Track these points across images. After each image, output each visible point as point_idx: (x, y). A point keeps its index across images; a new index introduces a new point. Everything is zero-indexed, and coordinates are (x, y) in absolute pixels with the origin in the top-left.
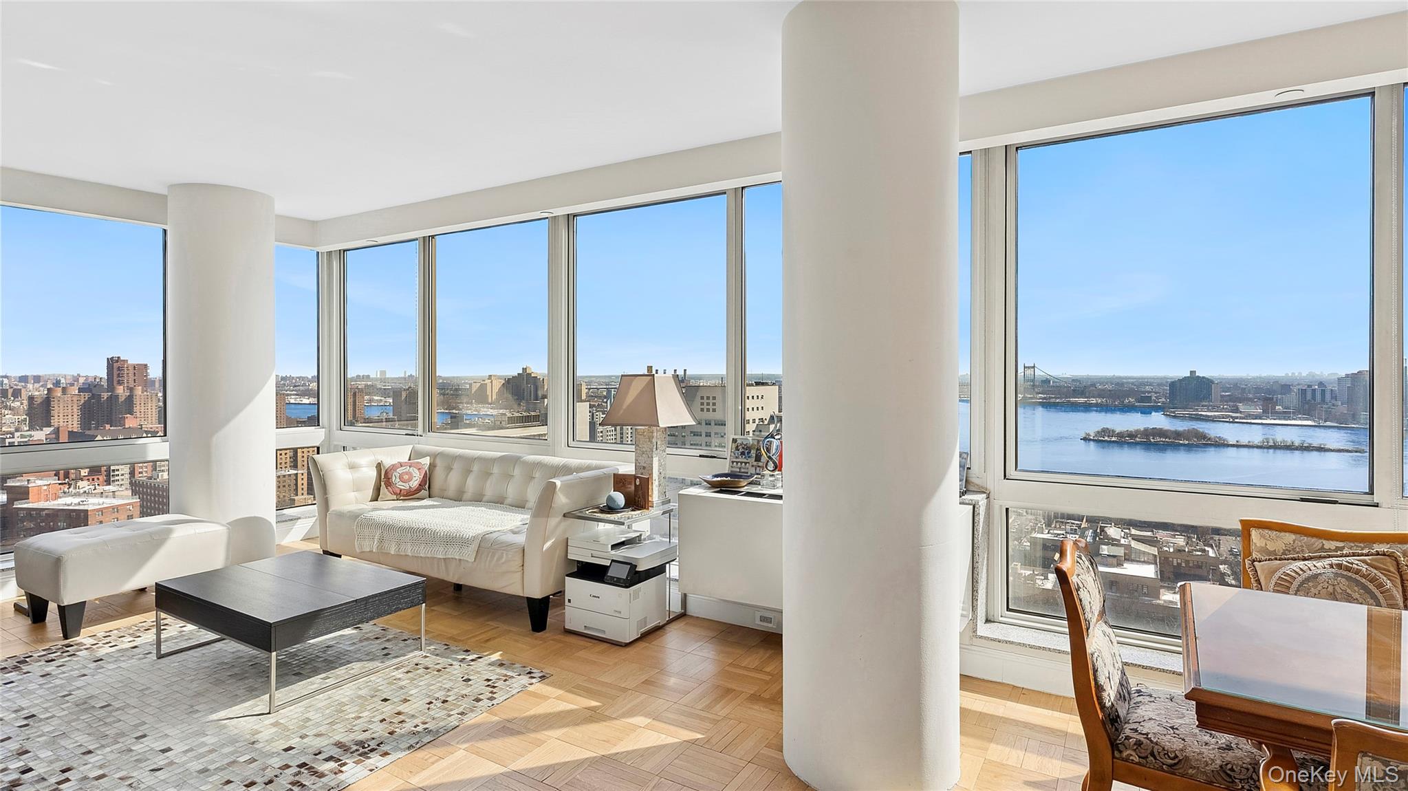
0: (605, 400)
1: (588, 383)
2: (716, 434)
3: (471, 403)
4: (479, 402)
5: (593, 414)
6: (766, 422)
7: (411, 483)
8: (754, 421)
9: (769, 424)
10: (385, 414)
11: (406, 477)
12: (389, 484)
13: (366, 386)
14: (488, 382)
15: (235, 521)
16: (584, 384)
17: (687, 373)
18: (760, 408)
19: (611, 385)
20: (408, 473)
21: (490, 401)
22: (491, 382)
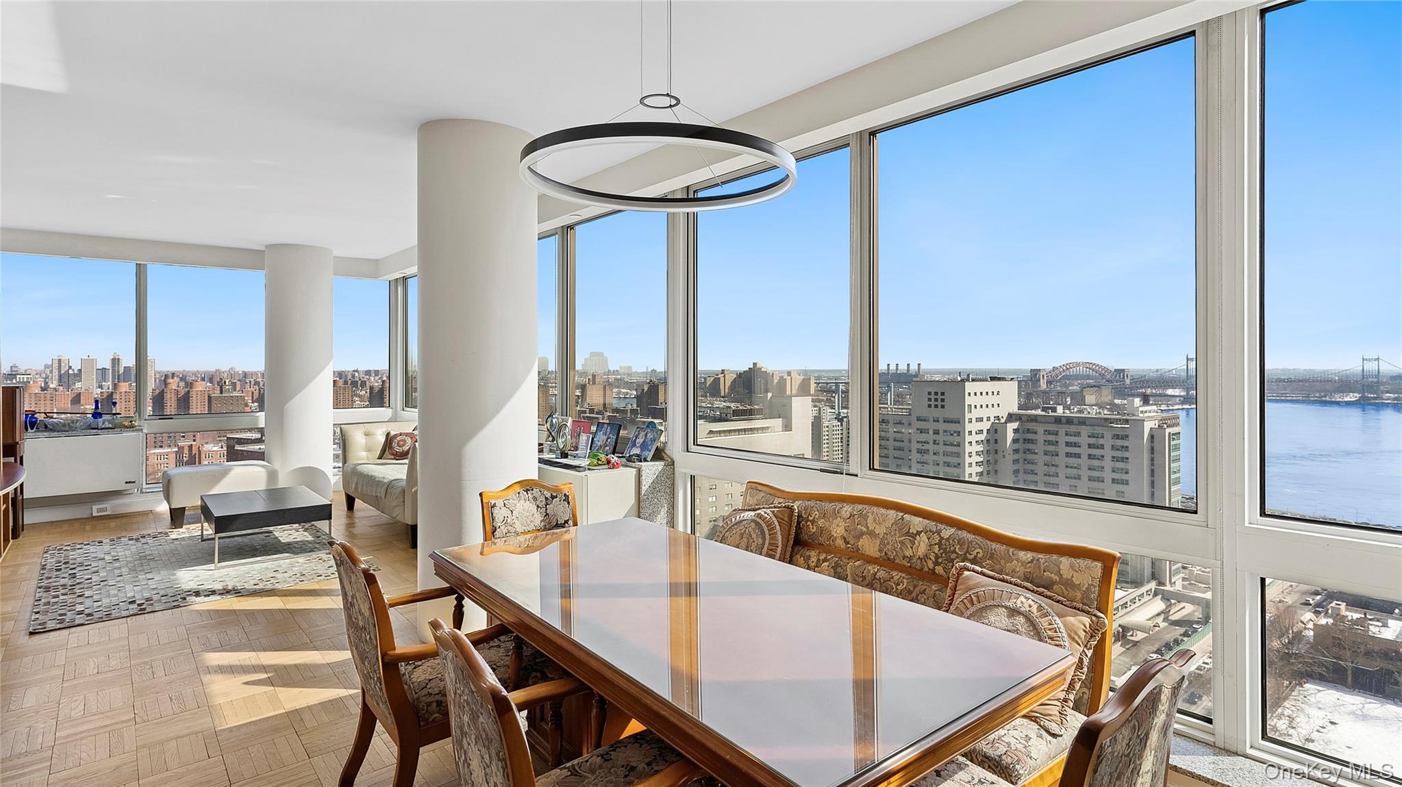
0: (834, 395)
1: (818, 378)
2: (945, 431)
3: (706, 396)
4: (712, 395)
5: (820, 408)
6: (1003, 421)
7: (404, 448)
8: (988, 419)
9: (1006, 423)
10: (629, 405)
11: (402, 443)
12: (391, 447)
13: (616, 379)
14: (721, 376)
15: (296, 469)
16: (812, 378)
17: (922, 367)
18: (996, 405)
19: (841, 379)
20: (404, 441)
21: (722, 394)
22: (724, 376)
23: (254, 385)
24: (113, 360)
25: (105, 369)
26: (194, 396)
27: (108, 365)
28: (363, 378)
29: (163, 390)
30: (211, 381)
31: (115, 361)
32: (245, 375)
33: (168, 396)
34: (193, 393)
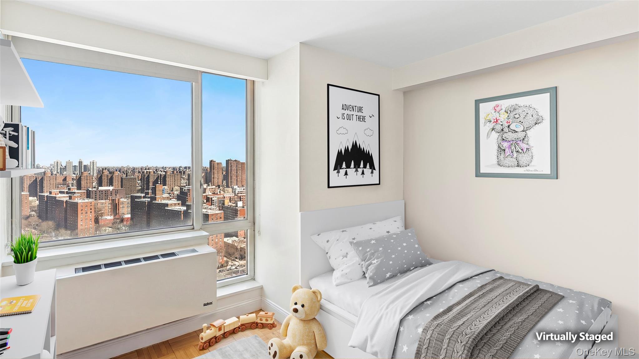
23: (138, 173)
24: (80, 162)
25: (76, 166)
26: (115, 178)
27: (77, 164)
28: (184, 170)
29: (102, 175)
30: (120, 171)
31: (80, 163)
32: (134, 169)
33: (103, 178)
34: (114, 177)
